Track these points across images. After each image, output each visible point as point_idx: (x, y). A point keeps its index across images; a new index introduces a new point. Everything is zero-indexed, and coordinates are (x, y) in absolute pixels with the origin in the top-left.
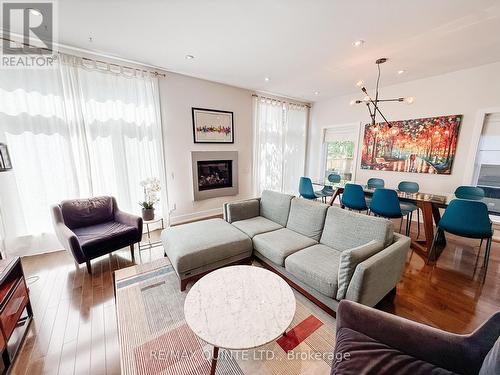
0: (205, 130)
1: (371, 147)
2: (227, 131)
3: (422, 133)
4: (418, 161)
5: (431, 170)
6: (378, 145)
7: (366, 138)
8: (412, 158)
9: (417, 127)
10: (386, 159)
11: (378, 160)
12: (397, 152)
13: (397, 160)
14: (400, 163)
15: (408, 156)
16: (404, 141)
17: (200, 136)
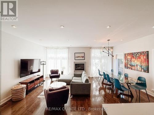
0: (77, 57)
1: (126, 61)
2: (83, 57)
3: (138, 57)
4: (138, 67)
5: (142, 71)
6: (128, 60)
7: (125, 58)
8: (137, 65)
9: (137, 55)
10: (131, 65)
11: (129, 66)
12: (133, 63)
13: (133, 66)
14: (134, 67)
15: (136, 65)
16: (134, 59)
17: (76, 58)
